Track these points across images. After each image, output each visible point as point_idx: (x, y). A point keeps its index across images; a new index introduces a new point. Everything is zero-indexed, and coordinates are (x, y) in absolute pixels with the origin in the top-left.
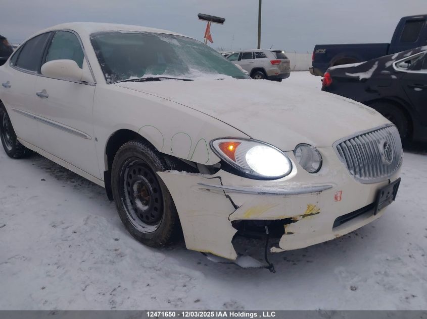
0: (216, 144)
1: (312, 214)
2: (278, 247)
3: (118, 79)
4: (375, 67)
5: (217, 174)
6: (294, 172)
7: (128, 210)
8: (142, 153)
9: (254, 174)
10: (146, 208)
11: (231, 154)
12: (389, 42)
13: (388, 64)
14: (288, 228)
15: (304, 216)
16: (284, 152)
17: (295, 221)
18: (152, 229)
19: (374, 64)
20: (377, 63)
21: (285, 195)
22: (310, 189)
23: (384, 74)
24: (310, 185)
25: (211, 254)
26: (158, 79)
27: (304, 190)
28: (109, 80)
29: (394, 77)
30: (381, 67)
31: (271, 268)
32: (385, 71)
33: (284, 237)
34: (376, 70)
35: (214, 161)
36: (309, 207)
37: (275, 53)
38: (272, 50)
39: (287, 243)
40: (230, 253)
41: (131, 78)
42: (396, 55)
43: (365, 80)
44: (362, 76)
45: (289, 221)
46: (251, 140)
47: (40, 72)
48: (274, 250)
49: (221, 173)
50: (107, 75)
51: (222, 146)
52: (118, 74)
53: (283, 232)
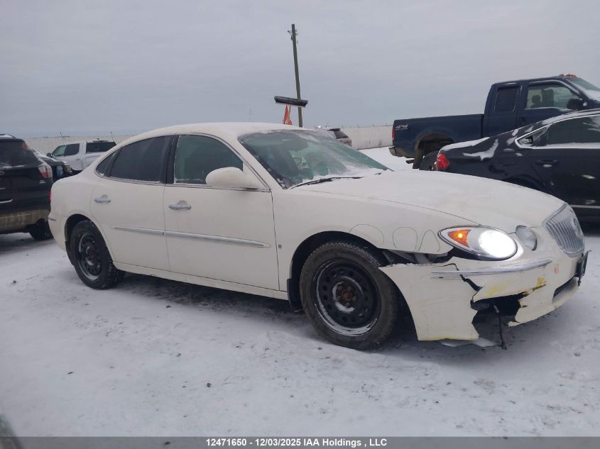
0: (445, 234)
1: (541, 287)
2: (515, 321)
3: (291, 183)
4: (496, 145)
5: (450, 262)
6: (521, 251)
7: (324, 317)
8: (350, 253)
9: (487, 256)
10: (352, 309)
11: (463, 241)
12: (483, 113)
13: (510, 142)
14: (522, 302)
15: (534, 289)
16: (509, 234)
17: (526, 295)
18: (363, 330)
19: (494, 142)
20: (497, 141)
21: (521, 271)
22: (538, 264)
23: (508, 152)
24: (536, 261)
25: (447, 340)
26: (329, 180)
27: (534, 265)
28: (283, 185)
29: (519, 154)
30: (503, 145)
31: (503, 346)
32: (508, 149)
33: (520, 311)
34: (497, 149)
35: (446, 249)
36: (539, 280)
37: (333, 132)
38: (329, 128)
39: (522, 316)
40: (470, 334)
41: (305, 181)
42: (516, 131)
43: (486, 160)
44: (483, 155)
45: (521, 295)
46: (479, 226)
47: (204, 183)
48: (511, 324)
49: (454, 259)
50: (278, 180)
51: (451, 235)
52: (290, 178)
53: (519, 306)
